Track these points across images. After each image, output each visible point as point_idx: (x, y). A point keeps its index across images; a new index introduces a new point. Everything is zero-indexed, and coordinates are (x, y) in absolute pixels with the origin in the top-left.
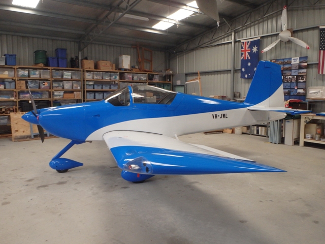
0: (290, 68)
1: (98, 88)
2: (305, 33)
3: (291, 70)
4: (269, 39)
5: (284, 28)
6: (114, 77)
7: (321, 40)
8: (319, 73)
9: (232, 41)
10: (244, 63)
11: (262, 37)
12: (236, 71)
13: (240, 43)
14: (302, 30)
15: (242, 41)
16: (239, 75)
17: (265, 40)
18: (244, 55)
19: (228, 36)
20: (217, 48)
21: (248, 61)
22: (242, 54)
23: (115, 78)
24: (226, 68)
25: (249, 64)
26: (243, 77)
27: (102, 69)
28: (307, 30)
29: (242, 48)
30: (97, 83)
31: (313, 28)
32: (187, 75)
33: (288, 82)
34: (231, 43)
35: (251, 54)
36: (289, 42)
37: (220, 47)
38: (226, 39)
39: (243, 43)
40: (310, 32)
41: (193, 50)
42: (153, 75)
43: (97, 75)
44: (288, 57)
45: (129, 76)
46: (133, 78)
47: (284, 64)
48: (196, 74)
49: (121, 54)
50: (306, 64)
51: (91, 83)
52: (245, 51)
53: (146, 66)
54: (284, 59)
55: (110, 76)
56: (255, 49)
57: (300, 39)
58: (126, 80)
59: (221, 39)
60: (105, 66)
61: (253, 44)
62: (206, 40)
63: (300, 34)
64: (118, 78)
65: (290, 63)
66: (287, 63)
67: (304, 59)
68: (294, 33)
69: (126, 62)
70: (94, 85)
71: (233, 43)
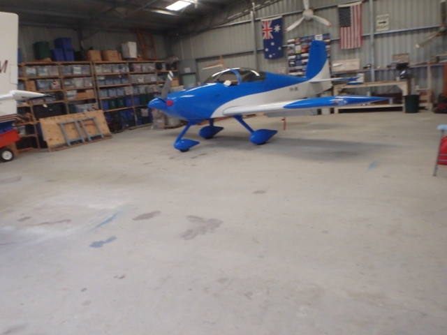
1: (109, 84)
2: (325, 11)
4: (291, 17)
5: (306, 6)
6: (124, 69)
7: (340, 18)
8: (341, 48)
9: (251, 20)
10: (267, 43)
11: (284, 16)
12: (258, 52)
13: (260, 23)
14: (322, 9)
15: (263, 20)
16: (262, 55)
17: (286, 19)
18: (265, 35)
19: (244, 15)
20: (232, 28)
21: (271, 40)
22: (264, 33)
23: (126, 70)
24: (249, 50)
25: (273, 44)
26: (267, 57)
27: (112, 60)
28: (326, 8)
29: (263, 28)
30: (108, 77)
31: (332, 7)
32: (198, 60)
34: (250, 22)
35: (273, 33)
36: (312, 20)
37: (236, 27)
38: (243, 17)
39: (263, 22)
40: (330, 10)
41: (202, 31)
42: (160, 64)
43: (107, 68)
44: (311, 34)
45: (137, 67)
46: (141, 68)
47: (308, 42)
48: (217, 58)
49: (126, 41)
50: (328, 41)
51: (102, 78)
52: (267, 30)
53: (149, 54)
54: (307, 37)
55: (120, 68)
56: (277, 28)
57: (323, 17)
58: (135, 72)
59: (237, 18)
60: (113, 56)
61: (274, 23)
62: (218, 21)
63: (320, 12)
64: (128, 70)
67: (326, 35)
68: (315, 11)
69: (132, 50)
70: (104, 80)
71: (252, 24)
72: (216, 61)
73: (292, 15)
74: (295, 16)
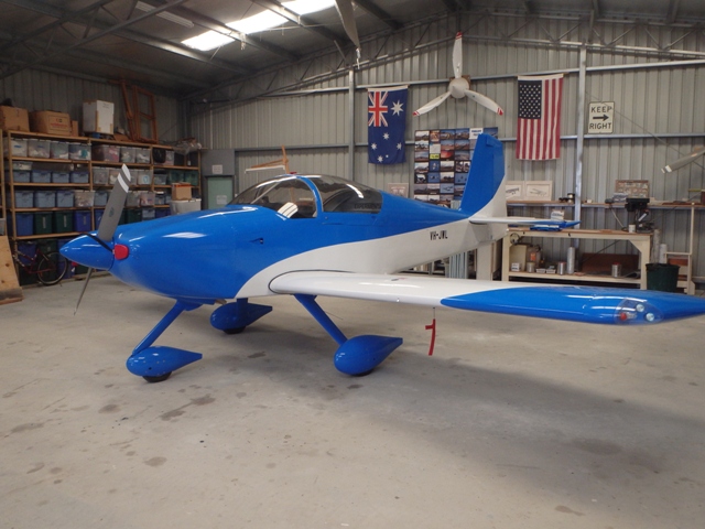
0: (468, 146)
1: (41, 180)
2: (490, 86)
3: (468, 150)
4: (424, 91)
5: (457, 72)
6: (80, 153)
7: (520, 101)
8: (518, 157)
9: (350, 87)
10: (375, 133)
11: (411, 86)
12: (357, 148)
13: (364, 94)
14: (485, 81)
15: (370, 90)
16: (365, 156)
17: (416, 91)
18: (374, 118)
19: (336, 77)
20: (310, 99)
21: (383, 129)
22: (370, 115)
23: (84, 155)
24: (340, 143)
25: (386, 136)
26: (373, 160)
27: (52, 131)
28: (495, 80)
29: (370, 103)
30: (38, 166)
31: (504, 79)
32: (238, 153)
33: (463, 172)
34: (347, 91)
35: (389, 116)
36: (465, 99)
37: (318, 97)
38: (333, 81)
39: (372, 93)
40: (500, 85)
41: (252, 100)
42: (163, 151)
43: (38, 147)
44: (461, 125)
45: (112, 153)
46: (121, 156)
47: (456, 140)
48: (277, 151)
49: (93, 99)
51: (25, 167)
52: (377, 109)
53: (144, 131)
54: (454, 130)
55: (71, 150)
56: (397, 108)
57: (481, 93)
58: (106, 161)
59: (321, 82)
60: (57, 123)
61: (393, 97)
62: (285, 82)
63: (481, 86)
64: (89, 156)
65: (467, 138)
66: (461, 138)
67: (491, 131)
68: (473, 83)
69: (105, 117)
70: (31, 172)
71: (351, 93)
72: (274, 158)
73: (429, 85)
74: (434, 89)
